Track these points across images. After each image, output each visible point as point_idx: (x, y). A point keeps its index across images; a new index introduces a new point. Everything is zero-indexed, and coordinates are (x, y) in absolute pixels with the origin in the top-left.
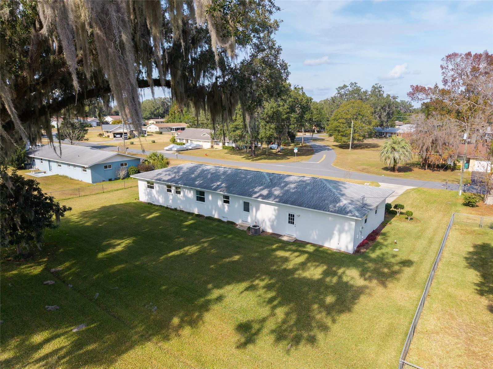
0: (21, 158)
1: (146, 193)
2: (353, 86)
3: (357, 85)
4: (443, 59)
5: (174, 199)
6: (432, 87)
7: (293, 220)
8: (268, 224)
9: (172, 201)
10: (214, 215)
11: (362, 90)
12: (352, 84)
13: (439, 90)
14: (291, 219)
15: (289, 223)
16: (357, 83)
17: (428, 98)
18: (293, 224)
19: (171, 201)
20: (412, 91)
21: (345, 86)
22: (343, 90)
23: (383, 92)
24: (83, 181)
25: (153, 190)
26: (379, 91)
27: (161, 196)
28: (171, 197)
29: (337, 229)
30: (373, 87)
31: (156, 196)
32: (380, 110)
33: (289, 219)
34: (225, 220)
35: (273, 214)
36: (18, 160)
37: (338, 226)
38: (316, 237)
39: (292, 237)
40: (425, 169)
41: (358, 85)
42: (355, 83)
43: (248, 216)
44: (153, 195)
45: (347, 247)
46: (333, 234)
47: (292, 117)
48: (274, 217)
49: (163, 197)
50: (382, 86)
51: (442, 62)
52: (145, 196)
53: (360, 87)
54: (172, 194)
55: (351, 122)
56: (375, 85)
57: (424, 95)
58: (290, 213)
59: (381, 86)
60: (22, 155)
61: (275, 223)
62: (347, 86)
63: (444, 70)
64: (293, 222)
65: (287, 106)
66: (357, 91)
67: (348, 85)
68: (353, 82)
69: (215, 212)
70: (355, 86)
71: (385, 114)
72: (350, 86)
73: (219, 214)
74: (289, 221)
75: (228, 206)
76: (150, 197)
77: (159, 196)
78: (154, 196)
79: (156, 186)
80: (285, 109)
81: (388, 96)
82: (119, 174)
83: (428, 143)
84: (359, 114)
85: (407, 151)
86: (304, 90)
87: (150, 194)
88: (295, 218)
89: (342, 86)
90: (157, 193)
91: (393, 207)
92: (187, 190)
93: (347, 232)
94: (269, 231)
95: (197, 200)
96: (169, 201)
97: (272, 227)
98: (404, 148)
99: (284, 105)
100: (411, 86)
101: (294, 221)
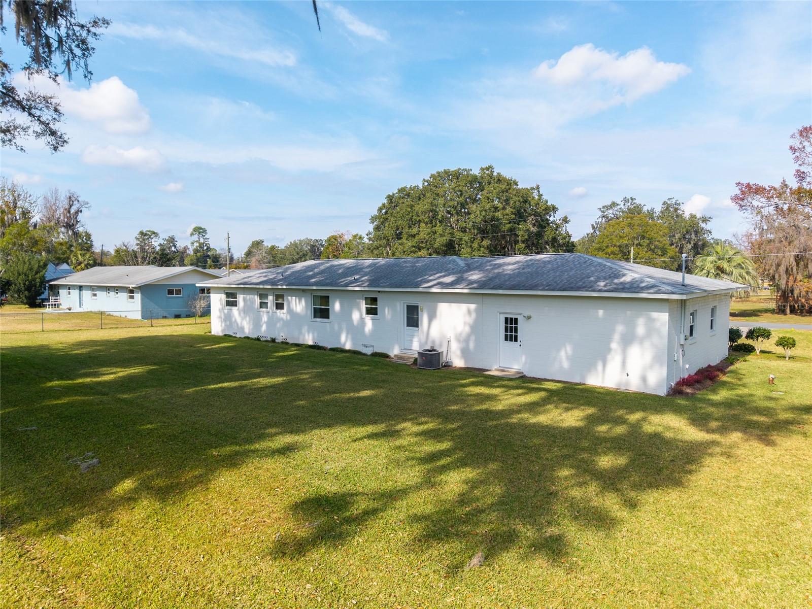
0: (35, 285)
1: (223, 316)
2: (629, 204)
3: (635, 201)
4: (793, 136)
5: (271, 322)
6: (777, 185)
7: (516, 331)
8: (455, 347)
9: (267, 326)
10: (345, 344)
11: (645, 209)
12: (626, 200)
13: (791, 189)
14: (511, 330)
15: (506, 339)
16: (635, 199)
17: (772, 205)
18: (516, 340)
19: (264, 327)
20: (739, 192)
21: (614, 204)
22: (611, 211)
23: (683, 211)
24: (128, 317)
25: (234, 308)
26: (676, 210)
27: (248, 319)
28: (265, 318)
29: (617, 337)
30: (664, 203)
31: (239, 320)
32: (680, 239)
33: (506, 330)
34: (369, 351)
35: (465, 323)
36: (29, 289)
37: (620, 329)
38: (566, 365)
39: (508, 371)
40: (785, 314)
41: (637, 202)
42: (632, 199)
43: (413, 336)
44: (233, 320)
45: (644, 379)
46: (609, 350)
47: (519, 229)
48: (467, 329)
49: (250, 320)
50: (680, 201)
51: (792, 140)
52: (220, 323)
53: (640, 205)
54: (268, 312)
55: (629, 252)
56: (667, 201)
57: (763, 200)
58: (509, 316)
59: (678, 202)
60: (38, 280)
61: (472, 345)
62: (618, 205)
63: (797, 154)
64: (516, 337)
65: (512, 210)
66: (635, 210)
67: (619, 202)
68: (629, 197)
69: (347, 337)
70: (631, 204)
71: (689, 246)
72: (622, 203)
73: (354, 341)
74: (506, 336)
75: (372, 319)
76: (228, 323)
77: (243, 319)
78: (236, 320)
79: (240, 298)
80: (508, 215)
81: (693, 216)
82: (195, 307)
83: (789, 256)
84: (643, 237)
85: (748, 273)
86: (540, 190)
87: (228, 318)
88: (519, 326)
89: (609, 204)
90: (240, 314)
91: (744, 336)
92: (294, 298)
93: (641, 341)
94: (458, 362)
95: (315, 317)
96: (262, 326)
97: (465, 353)
98: (742, 268)
99: (504, 208)
100: (738, 184)
101: (519, 334)
